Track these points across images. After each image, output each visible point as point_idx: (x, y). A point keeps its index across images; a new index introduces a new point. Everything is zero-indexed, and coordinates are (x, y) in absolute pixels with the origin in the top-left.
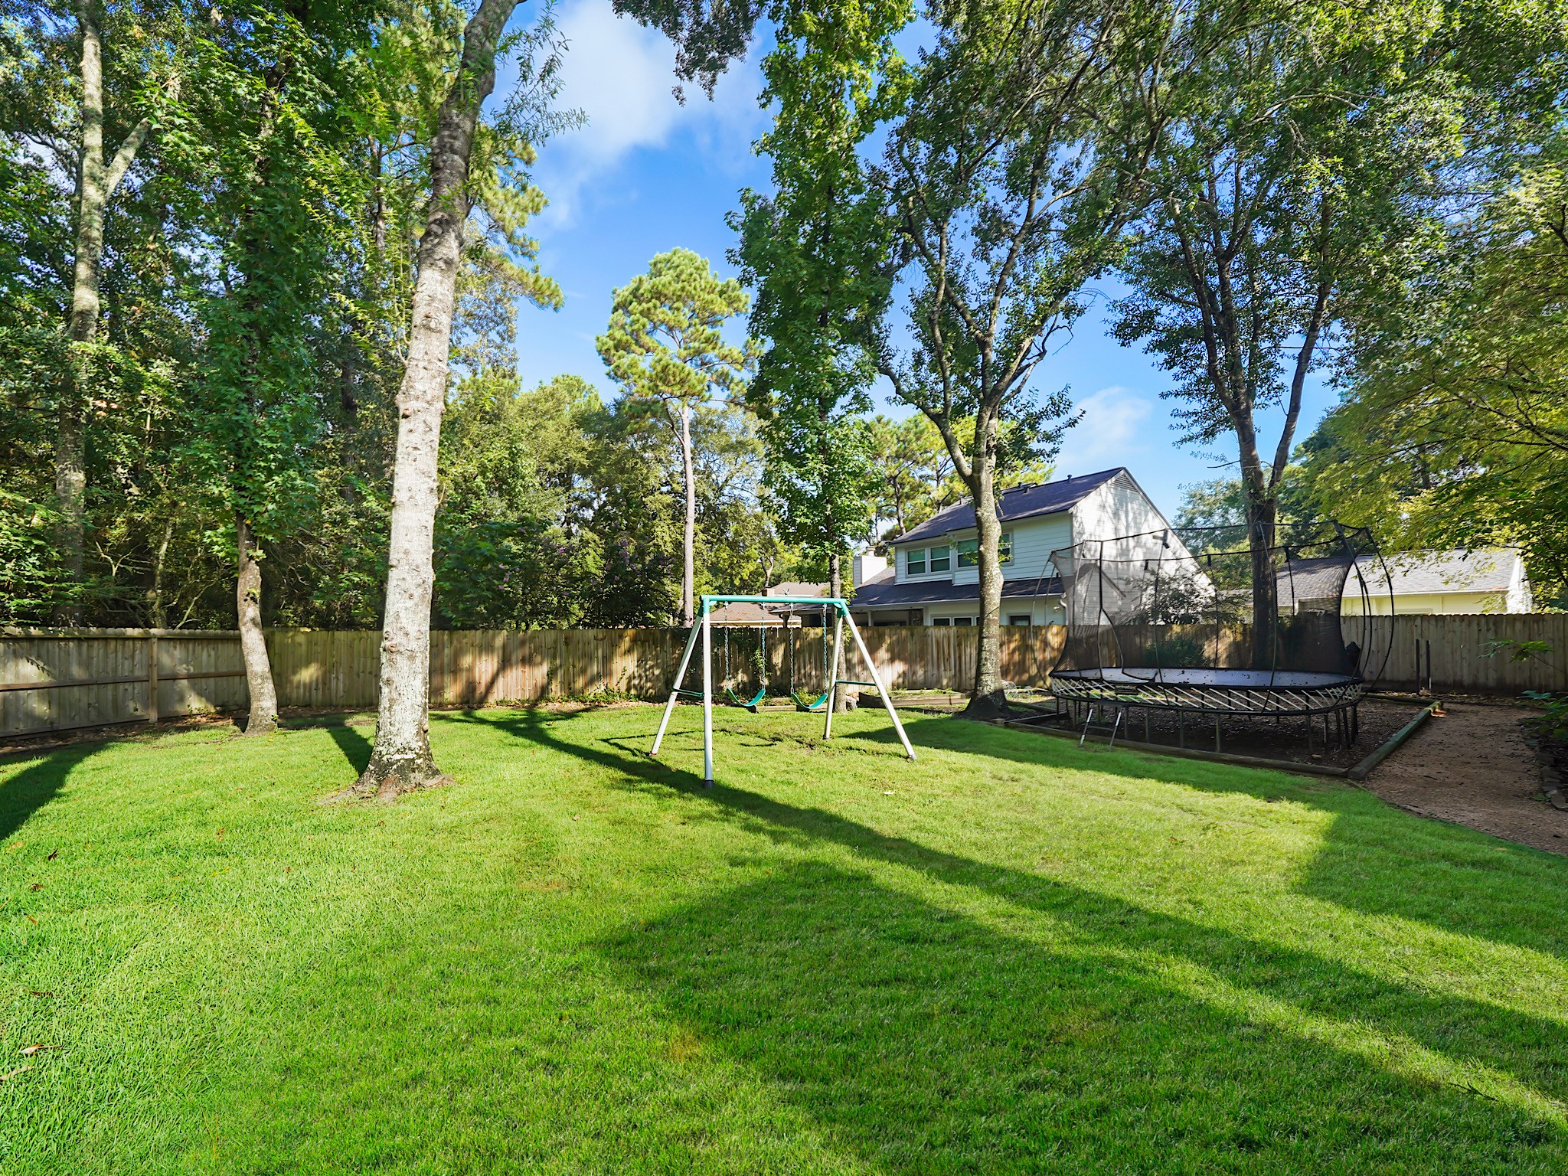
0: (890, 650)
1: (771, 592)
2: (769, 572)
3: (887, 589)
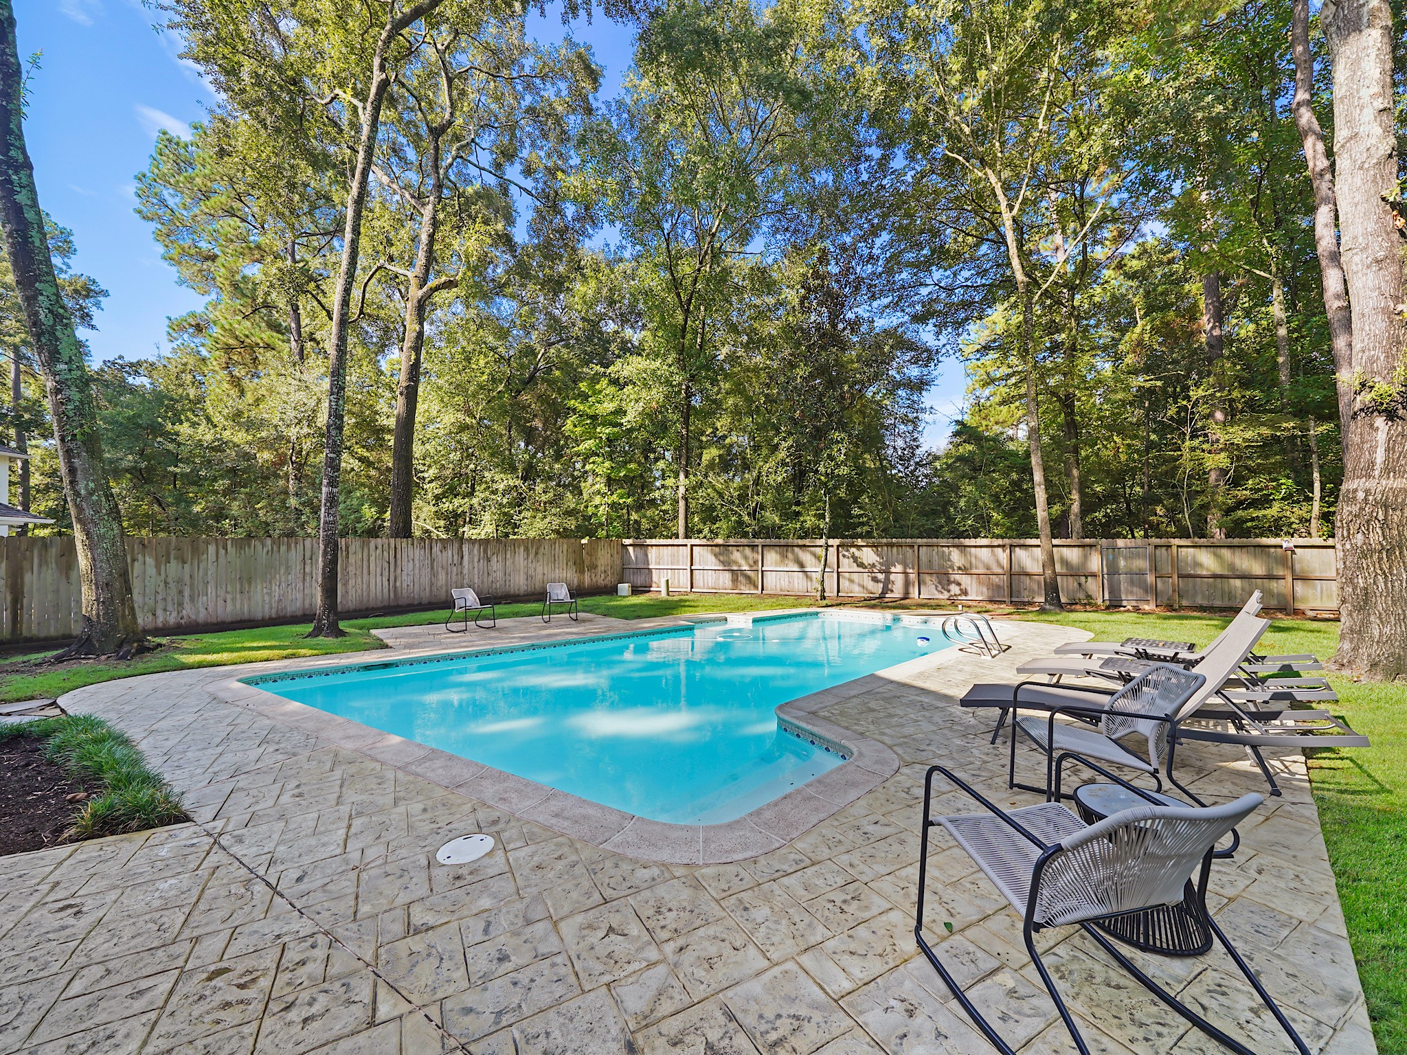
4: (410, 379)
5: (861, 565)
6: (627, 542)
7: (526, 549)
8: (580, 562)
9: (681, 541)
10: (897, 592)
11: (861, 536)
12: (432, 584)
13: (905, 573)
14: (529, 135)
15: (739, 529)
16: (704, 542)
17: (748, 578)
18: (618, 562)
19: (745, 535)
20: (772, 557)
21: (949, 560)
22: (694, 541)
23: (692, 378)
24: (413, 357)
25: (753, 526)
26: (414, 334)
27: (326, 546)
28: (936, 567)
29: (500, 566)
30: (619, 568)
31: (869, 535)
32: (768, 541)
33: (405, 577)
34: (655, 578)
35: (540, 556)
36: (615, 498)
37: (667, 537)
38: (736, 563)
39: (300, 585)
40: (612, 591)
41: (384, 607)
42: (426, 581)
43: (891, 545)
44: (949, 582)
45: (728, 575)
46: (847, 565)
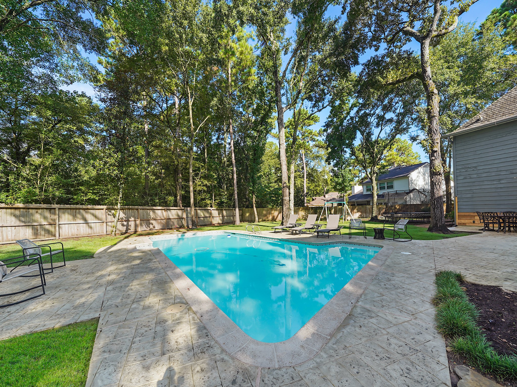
0: (357, 210)
1: (327, 196)
2: (325, 189)
3: (360, 195)
10: (132, 229)
13: (135, 221)
21: (150, 215)
28: (145, 218)
38: (35, 220)
43: (129, 209)
44: (150, 223)
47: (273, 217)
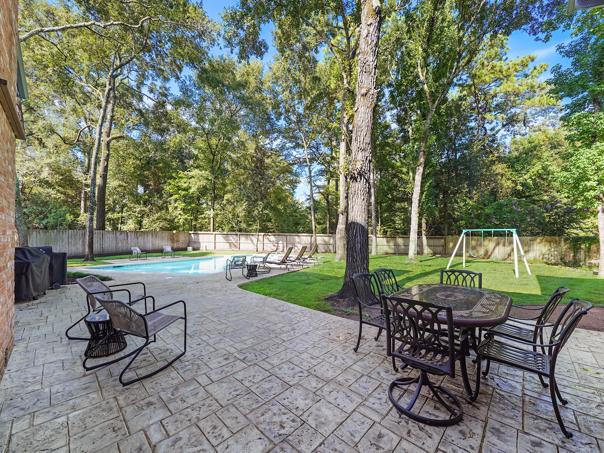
4: (104, 172)
5: (270, 241)
6: (190, 232)
7: (152, 234)
8: (173, 239)
9: (211, 232)
10: (281, 249)
11: (271, 232)
12: (116, 247)
13: (283, 243)
14: (151, 75)
15: (232, 229)
16: (220, 233)
17: (235, 245)
18: (187, 239)
19: (234, 231)
20: (243, 239)
21: (295, 240)
22: (216, 233)
23: (216, 178)
24: (106, 163)
25: (236, 228)
26: (106, 155)
27: (90, 233)
28: (291, 242)
29: (142, 240)
30: (188, 242)
31: (274, 232)
32: (241, 233)
33: (106, 244)
34: (201, 245)
35: (157, 237)
36: (186, 216)
37: (206, 231)
38: (230, 240)
39: (67, 246)
40: (186, 249)
41: (98, 254)
42: (114, 245)
43: (279, 235)
45: (228, 244)
46: (266, 241)
47: (486, 252)
